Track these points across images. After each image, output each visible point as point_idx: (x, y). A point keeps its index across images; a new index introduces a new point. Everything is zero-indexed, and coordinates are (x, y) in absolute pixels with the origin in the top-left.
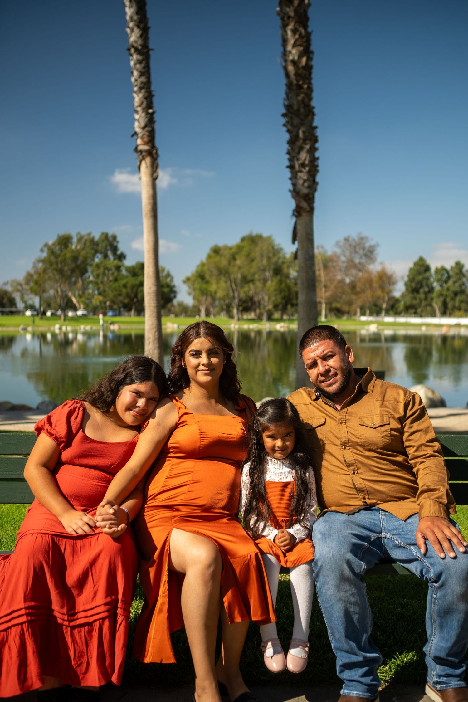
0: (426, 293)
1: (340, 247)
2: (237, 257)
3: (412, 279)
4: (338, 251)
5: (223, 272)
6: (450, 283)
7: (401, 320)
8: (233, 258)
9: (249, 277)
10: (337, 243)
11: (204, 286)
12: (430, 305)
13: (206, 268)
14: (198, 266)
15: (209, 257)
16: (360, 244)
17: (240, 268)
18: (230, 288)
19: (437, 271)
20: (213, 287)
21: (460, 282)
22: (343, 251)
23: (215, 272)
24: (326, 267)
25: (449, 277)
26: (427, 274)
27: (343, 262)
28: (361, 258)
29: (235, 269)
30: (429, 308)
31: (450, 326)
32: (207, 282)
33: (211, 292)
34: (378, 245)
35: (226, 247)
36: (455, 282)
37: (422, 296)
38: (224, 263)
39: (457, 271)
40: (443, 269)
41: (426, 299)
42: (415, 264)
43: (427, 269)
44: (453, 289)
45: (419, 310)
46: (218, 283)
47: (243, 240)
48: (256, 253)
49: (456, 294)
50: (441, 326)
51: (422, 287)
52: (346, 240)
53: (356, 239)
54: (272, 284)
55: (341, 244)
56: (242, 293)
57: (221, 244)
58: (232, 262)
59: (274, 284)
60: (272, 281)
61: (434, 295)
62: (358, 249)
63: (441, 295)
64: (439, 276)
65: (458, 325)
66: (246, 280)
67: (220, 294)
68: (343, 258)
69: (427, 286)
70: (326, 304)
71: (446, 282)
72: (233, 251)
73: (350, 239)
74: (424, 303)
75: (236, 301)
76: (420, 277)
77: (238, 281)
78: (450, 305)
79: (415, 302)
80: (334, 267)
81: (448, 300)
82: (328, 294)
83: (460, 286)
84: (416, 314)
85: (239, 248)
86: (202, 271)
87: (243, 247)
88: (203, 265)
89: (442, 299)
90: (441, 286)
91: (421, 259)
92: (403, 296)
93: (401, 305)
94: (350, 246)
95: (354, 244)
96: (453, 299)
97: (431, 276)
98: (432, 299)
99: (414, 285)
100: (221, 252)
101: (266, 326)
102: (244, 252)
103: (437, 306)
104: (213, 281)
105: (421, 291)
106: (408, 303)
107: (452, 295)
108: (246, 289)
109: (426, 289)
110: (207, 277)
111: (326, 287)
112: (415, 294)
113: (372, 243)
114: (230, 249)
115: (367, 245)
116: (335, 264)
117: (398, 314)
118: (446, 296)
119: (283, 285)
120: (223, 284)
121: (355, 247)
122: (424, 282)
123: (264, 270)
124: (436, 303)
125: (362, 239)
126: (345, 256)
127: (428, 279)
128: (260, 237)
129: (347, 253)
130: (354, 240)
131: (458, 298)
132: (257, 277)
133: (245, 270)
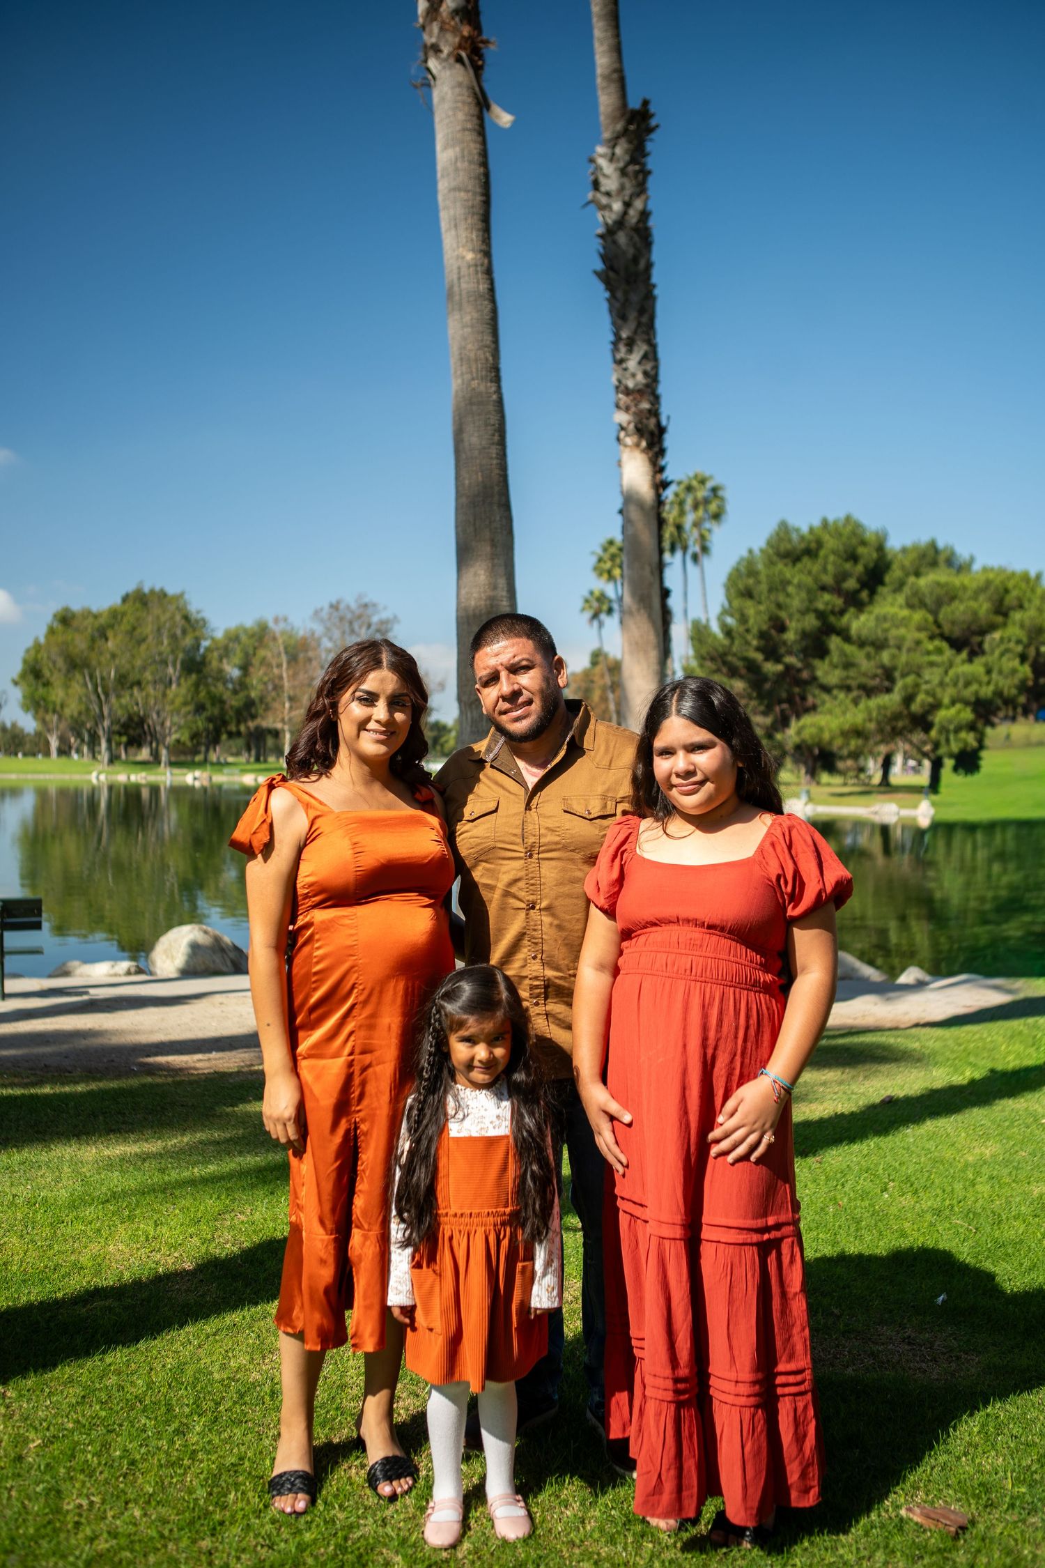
1: (322, 621)
2: (110, 634)
4: (319, 629)
5: (75, 664)
8: (102, 633)
9: (133, 677)
10: (317, 613)
11: (41, 691)
13: (43, 654)
14: (28, 651)
15: (51, 631)
16: (360, 617)
17: (114, 656)
18: (93, 697)
20: (57, 694)
22: (328, 629)
23: (61, 663)
24: (293, 659)
29: (105, 658)
32: (47, 684)
33: (54, 703)
34: (395, 619)
35: (87, 614)
38: (80, 644)
46: (67, 687)
47: (125, 599)
48: (148, 629)
52: (335, 607)
53: (353, 606)
54: (179, 691)
55: (324, 614)
56: (120, 708)
57: (76, 607)
58: (100, 643)
59: (183, 691)
60: (179, 685)
62: (356, 626)
66: (125, 682)
67: (72, 709)
68: (327, 644)
70: (292, 733)
72: (102, 621)
73: (342, 606)
75: (106, 723)
77: (111, 683)
80: (310, 660)
85: (115, 615)
86: (36, 661)
87: (124, 614)
88: (37, 647)
94: (341, 619)
95: (349, 616)
100: (75, 623)
101: (166, 777)
102: (125, 626)
104: (57, 679)
108: (125, 700)
110: (46, 673)
111: (291, 699)
113: (385, 615)
114: (96, 617)
115: (375, 619)
116: (310, 654)
119: (203, 694)
120: (76, 688)
121: (351, 623)
123: (164, 663)
125: (366, 606)
126: (330, 639)
128: (163, 595)
129: (336, 633)
130: (348, 607)
132: (148, 676)
133: (123, 661)
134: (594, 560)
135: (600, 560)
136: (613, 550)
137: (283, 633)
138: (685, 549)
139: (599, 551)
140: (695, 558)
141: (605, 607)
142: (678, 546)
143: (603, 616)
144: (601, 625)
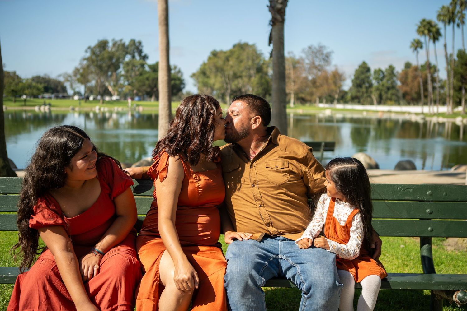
0: (367, 88)
1: (305, 53)
2: (230, 59)
3: (357, 78)
4: (304, 56)
5: (219, 70)
6: (385, 81)
7: (349, 107)
8: (227, 59)
9: (239, 74)
10: (303, 51)
11: (206, 80)
12: (370, 97)
13: (207, 67)
14: (202, 65)
15: (210, 58)
16: (319, 51)
17: (232, 67)
18: (224, 82)
19: (376, 72)
20: (212, 81)
21: (392, 80)
22: (307, 56)
23: (214, 70)
24: (294, 68)
25: (384, 77)
26: (368, 74)
27: (307, 64)
28: (320, 61)
29: (229, 68)
30: (369, 99)
31: (383, 112)
32: (208, 77)
33: (210, 84)
34: (332, 52)
35: (222, 52)
36: (388, 80)
37: (364, 90)
38: (220, 63)
39: (390, 72)
40: (380, 70)
41: (367, 92)
42: (360, 66)
43: (368, 70)
44: (386, 85)
45: (362, 100)
46: (215, 78)
47: (235, 46)
48: (244, 56)
49: (388, 89)
50: (377, 112)
51: (364, 83)
52: (310, 48)
53: (317, 47)
54: (255, 79)
55: (306, 51)
56: (234, 85)
58: (226, 62)
60: (255, 77)
61: (373, 89)
62: (318, 55)
63: (378, 89)
64: (377, 76)
65: (390, 112)
66: (236, 76)
67: (217, 86)
68: (307, 61)
69: (368, 82)
70: (294, 94)
71: (382, 80)
72: (227, 54)
73: (313, 47)
74: (365, 95)
75: (229, 91)
76: (363, 76)
77: (231, 77)
78: (384, 97)
79: (359, 94)
80: (300, 68)
81: (383, 93)
82: (296, 87)
83: (392, 83)
84: (359, 103)
85: (232, 52)
86: (204, 69)
87: (235, 52)
88: (205, 64)
89: (378, 92)
90: (378, 83)
91: (364, 63)
92: (351, 89)
93: (349, 96)
94: (313, 52)
95: (315, 51)
96: (386, 93)
97: (371, 75)
98: (371, 92)
99: (358, 82)
100: (218, 55)
102: (235, 56)
103: (375, 97)
104: (212, 76)
105: (364, 86)
106: (354, 94)
107: (386, 90)
108: (236, 82)
109: (367, 85)
110: (208, 73)
111: (294, 82)
112: (360, 89)
113: (328, 50)
114: (225, 53)
115: (325, 52)
116: (301, 65)
117: (346, 102)
118: (382, 90)
119: (263, 80)
120: (219, 79)
121: (316, 53)
122: (366, 80)
123: (249, 69)
124: (374, 95)
125: (321, 47)
126: (309, 60)
127: (368, 77)
128: (246, 45)
129: (310, 58)
130: (315, 48)
131: (391, 92)
132: (244, 74)
133: (235, 69)
134: (416, 28)
135: (420, 27)
136: (425, 23)
137: (290, 57)
138: (454, 22)
139: (419, 24)
140: (458, 25)
141: (420, 46)
142: (451, 20)
143: (419, 49)
144: (417, 52)
